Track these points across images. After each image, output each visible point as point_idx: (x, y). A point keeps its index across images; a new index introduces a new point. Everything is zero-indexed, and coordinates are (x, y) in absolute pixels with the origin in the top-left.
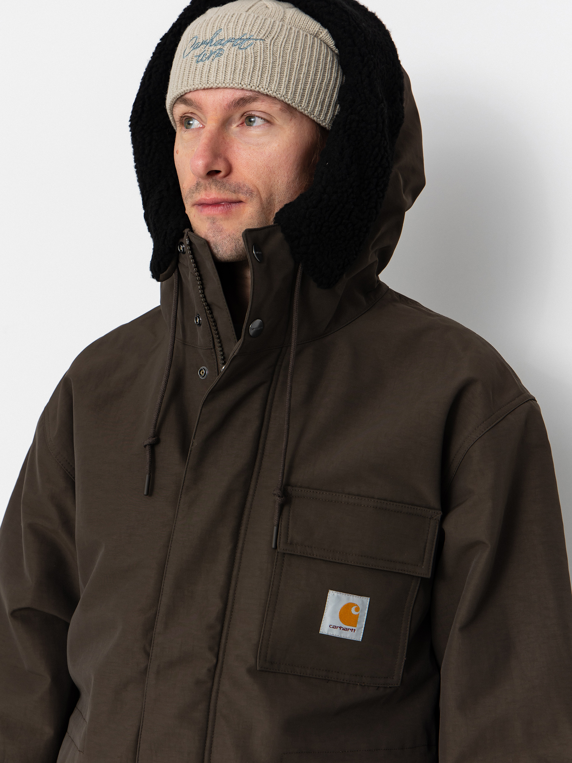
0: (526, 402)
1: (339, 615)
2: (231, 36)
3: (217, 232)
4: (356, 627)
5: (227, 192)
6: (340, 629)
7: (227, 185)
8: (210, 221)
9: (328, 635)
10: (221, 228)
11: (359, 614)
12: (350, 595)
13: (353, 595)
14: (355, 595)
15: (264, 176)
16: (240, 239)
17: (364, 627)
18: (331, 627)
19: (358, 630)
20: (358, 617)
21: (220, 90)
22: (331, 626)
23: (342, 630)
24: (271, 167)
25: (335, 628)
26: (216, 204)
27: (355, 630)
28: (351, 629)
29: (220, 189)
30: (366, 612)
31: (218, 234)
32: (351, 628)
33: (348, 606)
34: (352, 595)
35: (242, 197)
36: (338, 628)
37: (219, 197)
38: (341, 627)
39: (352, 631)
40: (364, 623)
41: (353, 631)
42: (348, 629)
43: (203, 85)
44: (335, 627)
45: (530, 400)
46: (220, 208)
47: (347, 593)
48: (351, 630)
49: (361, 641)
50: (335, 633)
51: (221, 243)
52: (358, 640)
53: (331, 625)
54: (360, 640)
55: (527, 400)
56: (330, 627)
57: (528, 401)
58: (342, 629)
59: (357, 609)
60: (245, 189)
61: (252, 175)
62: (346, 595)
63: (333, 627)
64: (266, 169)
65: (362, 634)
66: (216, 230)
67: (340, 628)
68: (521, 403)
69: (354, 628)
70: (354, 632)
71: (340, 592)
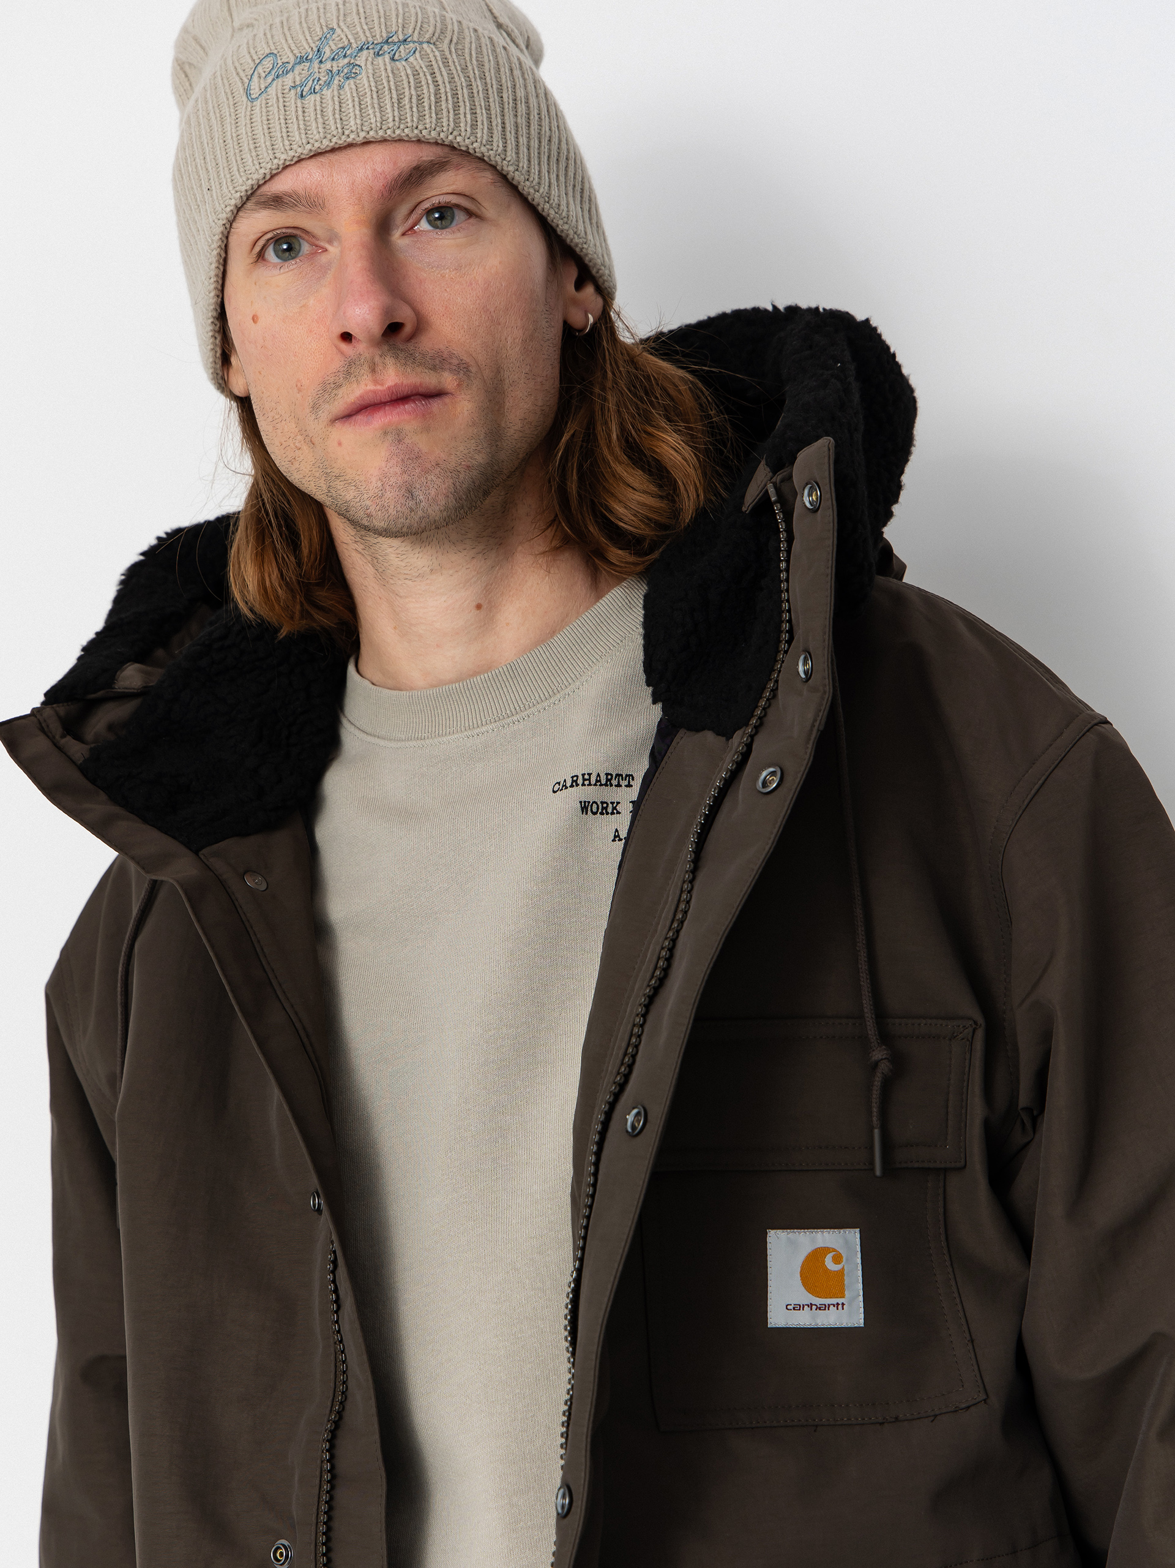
0: (1088, 731)
1: (800, 1278)
2: (364, 39)
3: (410, 461)
4: (843, 1297)
5: (419, 369)
6: (811, 1309)
7: (417, 355)
8: (390, 439)
9: (787, 1327)
10: (416, 450)
11: (843, 1268)
12: (816, 1230)
13: (822, 1230)
14: (825, 1230)
15: (483, 332)
16: (459, 470)
17: (861, 1293)
18: (791, 1310)
19: (850, 1304)
20: (843, 1274)
21: (371, 147)
22: (789, 1307)
23: (816, 1310)
24: (493, 310)
25: (800, 1309)
26: (400, 399)
27: (843, 1304)
28: (835, 1303)
29: (405, 364)
30: (859, 1261)
31: (412, 465)
32: (834, 1301)
33: (816, 1257)
34: (819, 1230)
35: (448, 380)
36: (806, 1307)
37: (405, 382)
38: (811, 1304)
39: (838, 1309)
40: (861, 1286)
41: (840, 1307)
42: (829, 1305)
43: (332, 140)
44: (798, 1307)
45: (1096, 724)
46: (409, 407)
47: (808, 1229)
48: (834, 1306)
49: (862, 1325)
50: (803, 1319)
51: (425, 483)
52: (856, 1325)
53: (788, 1305)
54: (861, 1323)
55: (1089, 726)
56: (787, 1308)
57: (1092, 727)
58: (814, 1307)
59: (837, 1259)
60: (455, 361)
61: (462, 331)
62: (805, 1232)
63: (794, 1309)
64: (483, 316)
65: (862, 1310)
66: (407, 457)
67: (811, 1306)
68: (1078, 737)
69: (840, 1301)
70: (843, 1309)
71: (792, 1230)
